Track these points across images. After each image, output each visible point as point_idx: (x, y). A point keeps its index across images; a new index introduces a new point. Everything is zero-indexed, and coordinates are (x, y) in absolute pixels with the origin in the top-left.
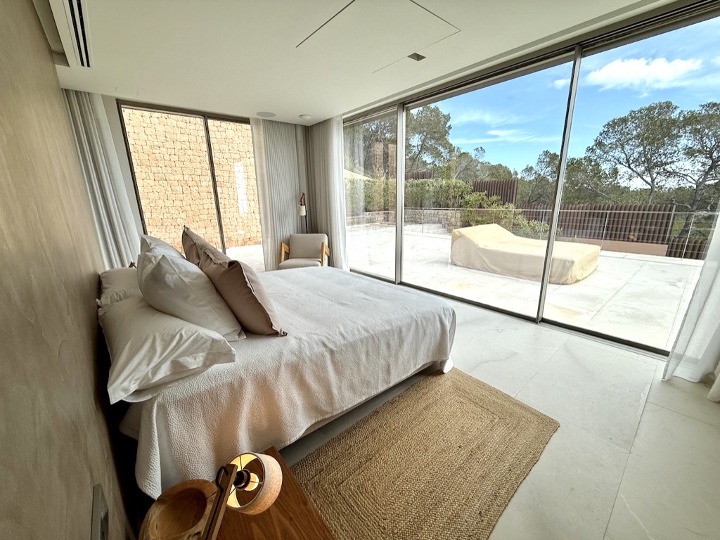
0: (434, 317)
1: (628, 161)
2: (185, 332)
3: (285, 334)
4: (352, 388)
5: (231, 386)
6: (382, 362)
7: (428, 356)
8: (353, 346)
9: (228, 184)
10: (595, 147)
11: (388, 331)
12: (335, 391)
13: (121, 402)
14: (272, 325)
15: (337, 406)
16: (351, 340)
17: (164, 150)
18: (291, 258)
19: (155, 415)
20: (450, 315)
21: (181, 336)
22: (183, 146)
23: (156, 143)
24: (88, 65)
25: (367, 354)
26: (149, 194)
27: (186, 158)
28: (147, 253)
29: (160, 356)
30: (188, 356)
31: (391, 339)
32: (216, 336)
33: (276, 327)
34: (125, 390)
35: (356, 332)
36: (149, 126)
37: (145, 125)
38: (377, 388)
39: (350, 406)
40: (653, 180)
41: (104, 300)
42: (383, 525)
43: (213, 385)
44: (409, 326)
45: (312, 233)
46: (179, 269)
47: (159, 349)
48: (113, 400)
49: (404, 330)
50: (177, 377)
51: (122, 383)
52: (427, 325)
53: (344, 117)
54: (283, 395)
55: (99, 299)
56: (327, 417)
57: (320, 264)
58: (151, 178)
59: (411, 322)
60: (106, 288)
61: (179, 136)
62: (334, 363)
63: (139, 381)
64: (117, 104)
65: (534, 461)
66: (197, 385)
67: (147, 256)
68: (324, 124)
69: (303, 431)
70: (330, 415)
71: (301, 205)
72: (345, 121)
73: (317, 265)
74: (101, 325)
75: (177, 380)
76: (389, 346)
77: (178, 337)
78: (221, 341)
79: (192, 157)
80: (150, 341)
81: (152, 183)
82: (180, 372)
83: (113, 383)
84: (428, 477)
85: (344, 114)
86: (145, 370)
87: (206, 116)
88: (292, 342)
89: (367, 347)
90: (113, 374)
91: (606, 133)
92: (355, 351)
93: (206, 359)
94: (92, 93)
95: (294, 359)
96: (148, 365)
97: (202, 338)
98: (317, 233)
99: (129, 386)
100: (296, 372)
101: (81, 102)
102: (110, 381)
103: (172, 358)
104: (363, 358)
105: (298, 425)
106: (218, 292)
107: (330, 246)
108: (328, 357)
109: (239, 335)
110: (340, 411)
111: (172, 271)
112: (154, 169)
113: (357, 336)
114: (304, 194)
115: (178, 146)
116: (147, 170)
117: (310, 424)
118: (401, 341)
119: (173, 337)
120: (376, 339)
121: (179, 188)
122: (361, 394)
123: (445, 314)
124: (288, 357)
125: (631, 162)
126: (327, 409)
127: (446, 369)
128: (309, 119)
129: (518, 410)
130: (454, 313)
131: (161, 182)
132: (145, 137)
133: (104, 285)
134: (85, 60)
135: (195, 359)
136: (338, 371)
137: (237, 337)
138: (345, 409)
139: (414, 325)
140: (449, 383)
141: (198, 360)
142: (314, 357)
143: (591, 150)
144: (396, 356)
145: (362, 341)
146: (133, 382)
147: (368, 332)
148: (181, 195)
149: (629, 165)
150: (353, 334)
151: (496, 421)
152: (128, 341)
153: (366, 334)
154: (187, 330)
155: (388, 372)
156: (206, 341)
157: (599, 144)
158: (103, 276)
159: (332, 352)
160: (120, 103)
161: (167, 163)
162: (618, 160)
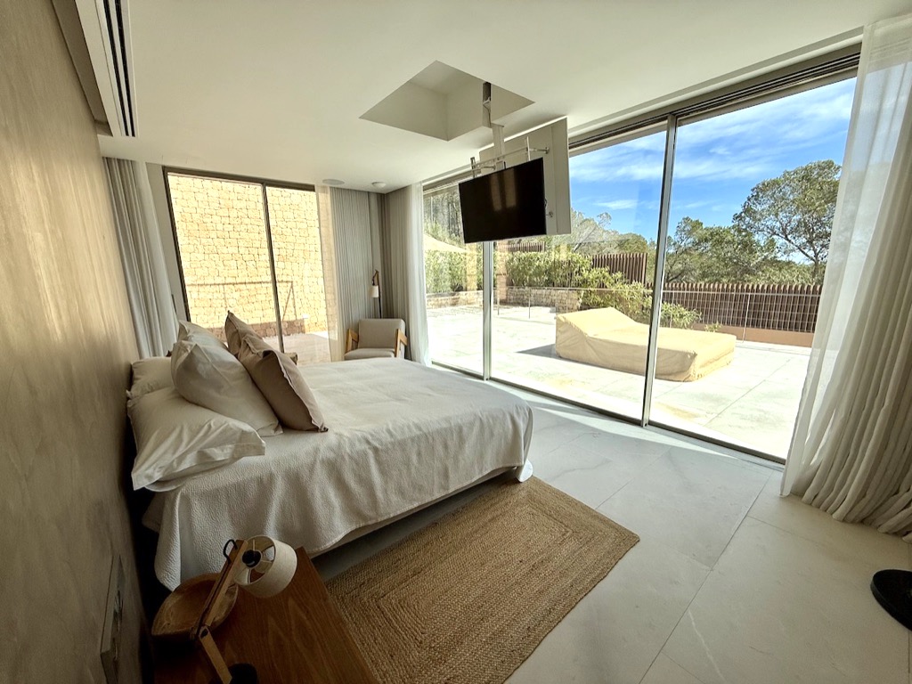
0: (504, 414)
1: (784, 231)
2: (214, 423)
3: (326, 430)
4: (401, 492)
5: (260, 481)
6: (437, 464)
7: (497, 461)
8: (402, 444)
9: (291, 259)
10: (743, 215)
11: (446, 429)
12: (380, 495)
13: (143, 489)
14: (311, 419)
15: (382, 511)
16: (399, 438)
17: (216, 219)
18: (361, 348)
19: (177, 506)
20: (525, 414)
21: (210, 427)
22: (240, 214)
23: (208, 211)
24: (133, 135)
25: (419, 454)
26: (197, 270)
27: (243, 227)
28: (183, 342)
29: (187, 446)
30: (215, 447)
31: (449, 439)
32: (247, 428)
33: (316, 422)
34: (149, 477)
35: (406, 429)
36: (201, 191)
37: (196, 190)
38: (432, 494)
39: (399, 512)
40: (816, 255)
41: (134, 391)
42: (420, 639)
43: (240, 479)
44: (472, 424)
45: (387, 318)
46: (212, 358)
47: (186, 437)
48: (137, 486)
49: (465, 429)
50: (203, 469)
51: (146, 469)
52: (495, 424)
53: (423, 184)
54: (318, 494)
55: (130, 390)
56: (370, 523)
57: (393, 355)
58: (200, 251)
59: (475, 419)
60: (137, 379)
61: (236, 202)
62: (379, 462)
63: (164, 469)
64: (164, 172)
65: (602, 576)
66: (225, 478)
67: (182, 344)
68: (401, 192)
69: (340, 537)
70: (374, 521)
71: (374, 284)
72: (425, 188)
73: (390, 356)
74: (129, 416)
75: (203, 472)
76: (446, 447)
77: (206, 427)
78: (251, 433)
79: (249, 227)
80: (178, 430)
81: (201, 257)
82: (207, 464)
83: (137, 469)
84: (479, 592)
85: (424, 181)
86: (169, 458)
87: (265, 183)
88: (331, 437)
89: (419, 446)
90: (138, 462)
91: (756, 198)
92: (403, 450)
93: (235, 451)
94: (134, 162)
95: (331, 455)
96: (174, 453)
97: (231, 429)
98: (393, 317)
99: (153, 473)
100: (334, 470)
101: (123, 169)
102: (134, 469)
103: (198, 448)
104: (414, 458)
105: (336, 529)
106: (254, 383)
107: (407, 333)
108: (371, 454)
109: (276, 430)
110: (385, 518)
111: (206, 361)
112: (204, 241)
113: (407, 435)
114: (377, 272)
115: (233, 213)
116: (195, 242)
117: (349, 530)
118: (462, 441)
119: (202, 427)
120: (430, 438)
121: (233, 263)
122: (412, 500)
123: (518, 413)
124: (325, 453)
125: (788, 232)
126: (371, 514)
127: (523, 478)
128: (383, 186)
129: (596, 522)
130: (530, 412)
131: (211, 256)
132: (195, 204)
133: (136, 375)
134: (130, 129)
135: (223, 451)
136: (383, 472)
137: (272, 432)
138: (392, 515)
139: (477, 424)
140: (523, 494)
141: (225, 451)
142: (356, 457)
143: (738, 217)
144: (456, 460)
145: (413, 440)
146: (157, 469)
147: (420, 429)
148: (236, 271)
149: (786, 236)
150: (403, 433)
151: (568, 534)
152: (154, 432)
153: (418, 433)
154: (217, 422)
155: (446, 475)
156: (235, 433)
157: (747, 210)
158: (137, 365)
159: (376, 450)
160: (166, 170)
161: (220, 234)
162: (772, 230)
